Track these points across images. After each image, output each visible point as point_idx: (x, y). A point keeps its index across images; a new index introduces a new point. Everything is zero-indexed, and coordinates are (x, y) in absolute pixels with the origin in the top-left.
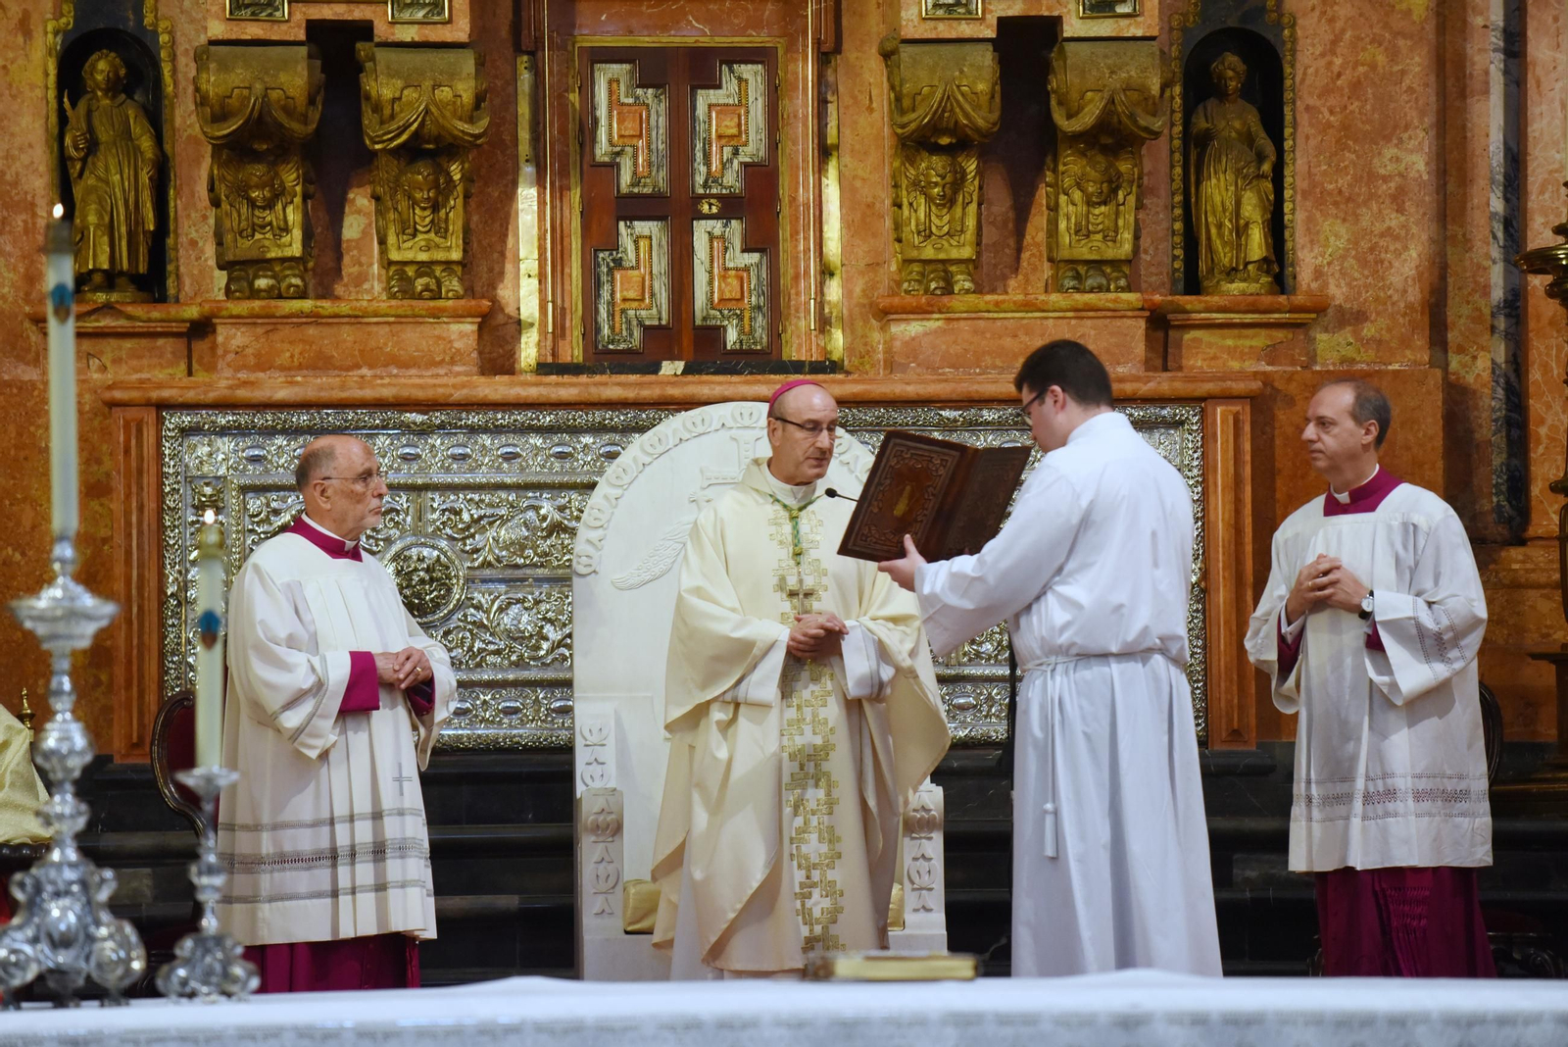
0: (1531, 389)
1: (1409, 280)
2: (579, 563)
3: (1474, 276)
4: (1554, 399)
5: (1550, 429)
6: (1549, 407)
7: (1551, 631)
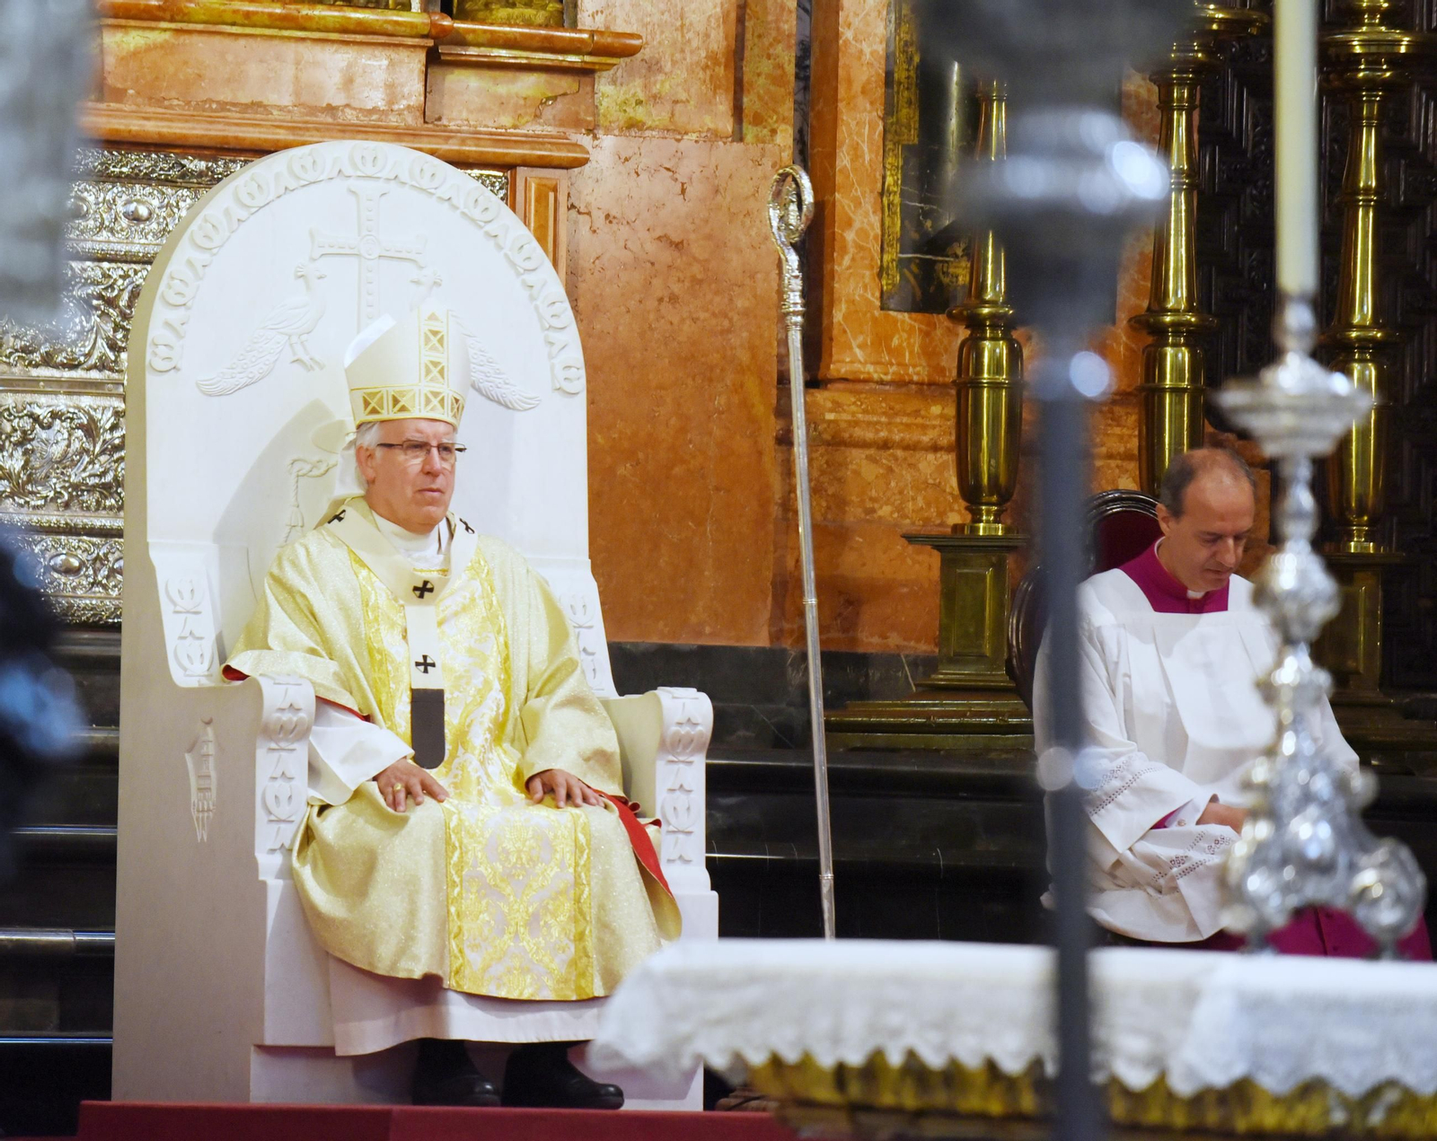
0: (839, 179)
1: (713, 20)
2: (155, 354)
3: (777, 21)
4: (863, 194)
5: (857, 234)
6: (858, 204)
7: (876, 506)
